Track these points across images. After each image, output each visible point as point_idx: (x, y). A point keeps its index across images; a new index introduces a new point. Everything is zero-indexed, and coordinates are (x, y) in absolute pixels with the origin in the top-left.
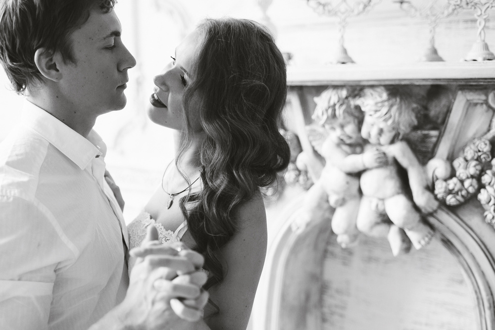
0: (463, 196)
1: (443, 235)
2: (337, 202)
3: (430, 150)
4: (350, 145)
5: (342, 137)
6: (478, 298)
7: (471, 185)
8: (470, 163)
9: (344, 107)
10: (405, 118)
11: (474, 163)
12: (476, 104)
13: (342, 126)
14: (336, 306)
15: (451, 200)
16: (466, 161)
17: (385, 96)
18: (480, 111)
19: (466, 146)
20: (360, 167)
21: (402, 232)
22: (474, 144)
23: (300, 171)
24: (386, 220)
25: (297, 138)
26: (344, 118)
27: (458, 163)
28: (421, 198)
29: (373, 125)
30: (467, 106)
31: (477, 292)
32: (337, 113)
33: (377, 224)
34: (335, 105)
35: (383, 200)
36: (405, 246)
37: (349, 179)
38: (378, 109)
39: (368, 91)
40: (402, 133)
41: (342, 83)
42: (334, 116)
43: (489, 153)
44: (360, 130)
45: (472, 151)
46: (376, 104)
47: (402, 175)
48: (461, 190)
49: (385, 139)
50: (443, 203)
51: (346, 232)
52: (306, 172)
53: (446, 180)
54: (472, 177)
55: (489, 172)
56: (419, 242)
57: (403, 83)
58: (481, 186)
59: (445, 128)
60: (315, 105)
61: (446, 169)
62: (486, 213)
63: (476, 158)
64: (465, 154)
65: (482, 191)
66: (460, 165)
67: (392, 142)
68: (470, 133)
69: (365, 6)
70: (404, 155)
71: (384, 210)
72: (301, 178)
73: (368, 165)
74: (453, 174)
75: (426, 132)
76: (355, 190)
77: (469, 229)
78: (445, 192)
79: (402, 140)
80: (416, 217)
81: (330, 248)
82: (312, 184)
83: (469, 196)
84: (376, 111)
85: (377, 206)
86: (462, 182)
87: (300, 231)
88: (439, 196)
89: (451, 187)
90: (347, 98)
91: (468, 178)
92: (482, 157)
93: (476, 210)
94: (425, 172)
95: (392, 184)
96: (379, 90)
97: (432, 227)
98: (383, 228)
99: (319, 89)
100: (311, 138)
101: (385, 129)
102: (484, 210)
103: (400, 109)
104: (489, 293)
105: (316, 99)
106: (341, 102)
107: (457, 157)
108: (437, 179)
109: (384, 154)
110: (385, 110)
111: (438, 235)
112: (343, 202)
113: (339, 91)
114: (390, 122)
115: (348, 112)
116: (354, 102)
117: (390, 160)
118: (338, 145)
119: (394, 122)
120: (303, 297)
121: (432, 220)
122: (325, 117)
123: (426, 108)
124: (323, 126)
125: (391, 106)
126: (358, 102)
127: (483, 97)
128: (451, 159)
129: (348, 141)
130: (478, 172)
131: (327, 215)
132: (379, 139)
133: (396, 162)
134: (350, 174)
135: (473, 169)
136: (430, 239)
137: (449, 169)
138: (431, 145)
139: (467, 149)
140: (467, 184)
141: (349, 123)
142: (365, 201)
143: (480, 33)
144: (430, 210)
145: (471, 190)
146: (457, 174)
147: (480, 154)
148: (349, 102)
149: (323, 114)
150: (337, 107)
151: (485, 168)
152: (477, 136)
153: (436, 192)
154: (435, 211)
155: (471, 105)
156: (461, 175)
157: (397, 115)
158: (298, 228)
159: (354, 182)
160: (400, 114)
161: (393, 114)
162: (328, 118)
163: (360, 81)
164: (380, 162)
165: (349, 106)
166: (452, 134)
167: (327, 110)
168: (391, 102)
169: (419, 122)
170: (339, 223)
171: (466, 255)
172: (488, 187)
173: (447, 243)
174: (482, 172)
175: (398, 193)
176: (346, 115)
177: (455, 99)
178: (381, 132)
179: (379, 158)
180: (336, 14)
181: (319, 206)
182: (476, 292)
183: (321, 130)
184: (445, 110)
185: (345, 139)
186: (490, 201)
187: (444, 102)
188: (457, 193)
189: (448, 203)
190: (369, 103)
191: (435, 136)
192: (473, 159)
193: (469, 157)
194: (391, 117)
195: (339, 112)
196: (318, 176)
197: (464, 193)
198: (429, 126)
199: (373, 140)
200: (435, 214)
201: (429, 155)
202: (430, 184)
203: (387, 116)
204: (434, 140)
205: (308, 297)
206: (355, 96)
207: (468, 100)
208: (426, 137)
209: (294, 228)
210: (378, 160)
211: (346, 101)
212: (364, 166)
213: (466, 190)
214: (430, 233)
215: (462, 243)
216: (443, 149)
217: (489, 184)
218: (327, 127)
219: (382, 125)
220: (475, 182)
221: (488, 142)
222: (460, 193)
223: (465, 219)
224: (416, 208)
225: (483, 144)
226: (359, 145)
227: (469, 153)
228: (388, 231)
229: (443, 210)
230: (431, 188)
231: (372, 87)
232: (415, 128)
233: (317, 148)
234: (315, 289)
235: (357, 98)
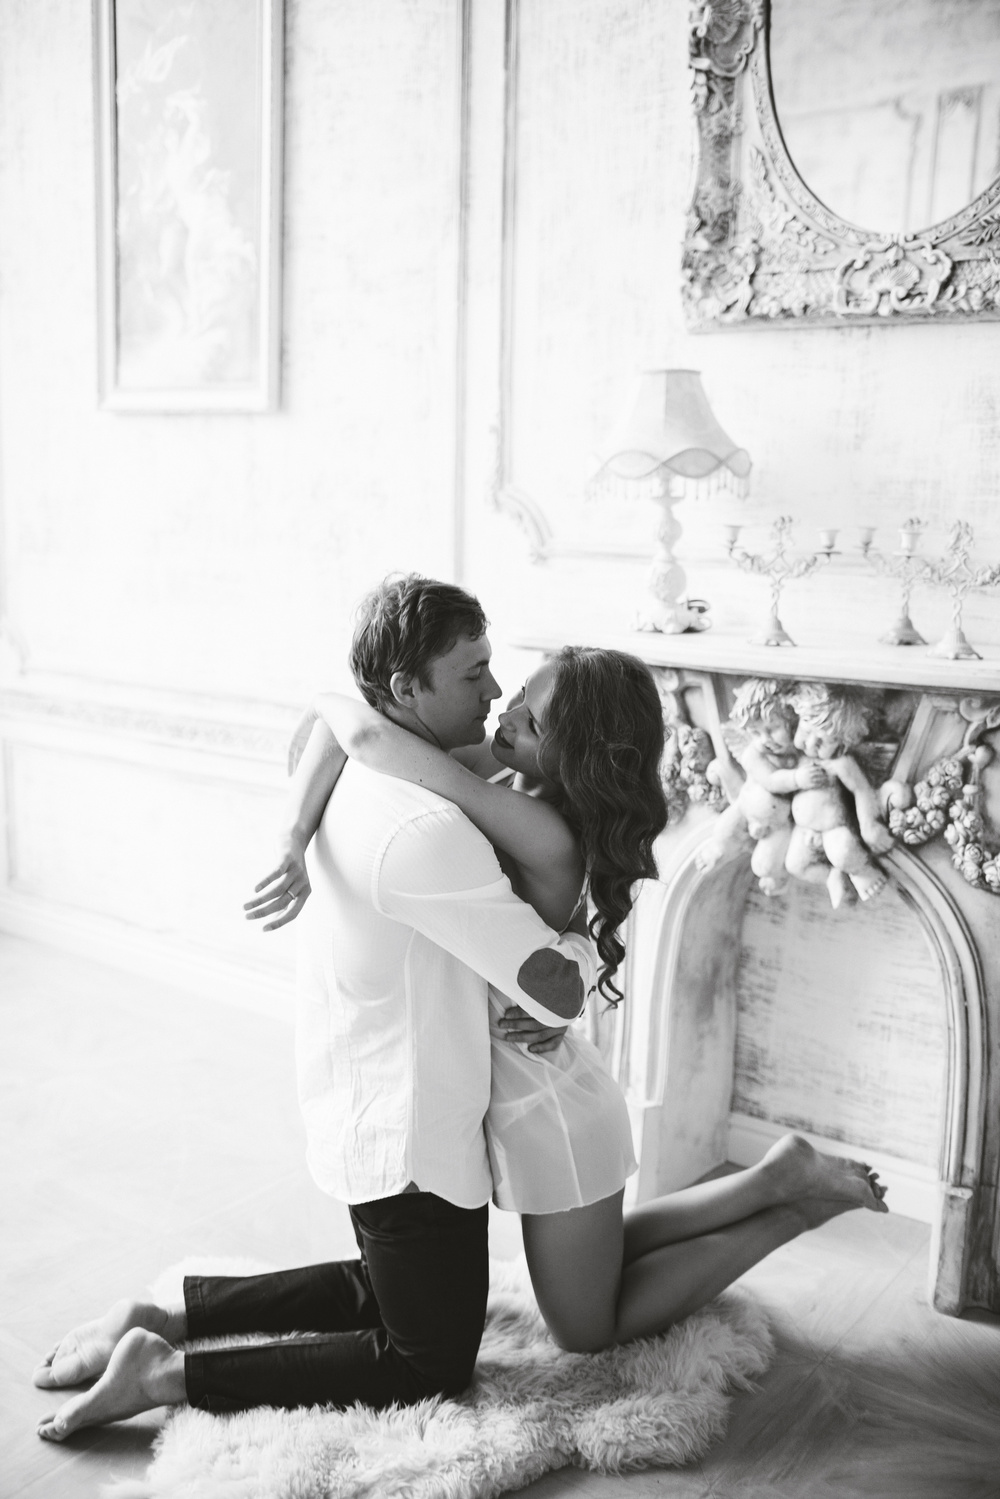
0: (925, 833)
1: (899, 883)
2: (759, 831)
3: (885, 768)
4: (779, 756)
5: (768, 745)
6: (942, 970)
7: (935, 819)
8: (934, 789)
9: (772, 706)
10: (853, 727)
11: (939, 790)
12: (945, 713)
13: (769, 732)
14: (761, 987)
15: (910, 837)
16: (931, 786)
17: (825, 696)
18: (950, 721)
19: (932, 765)
20: (791, 787)
21: (846, 877)
22: (941, 764)
23: (711, 786)
24: (822, 859)
25: (709, 737)
26: (772, 721)
27: (921, 788)
28: (870, 832)
29: (809, 733)
30: (933, 714)
31: (942, 961)
32: (763, 713)
33: (812, 864)
34: (759, 703)
35: (820, 832)
36: (848, 895)
37: (776, 801)
38: (816, 714)
39: (805, 688)
40: (847, 746)
41: (770, 676)
42: (758, 717)
43: (960, 778)
44: (792, 737)
45: (937, 774)
46: (813, 707)
47: (848, 800)
48: (922, 824)
49: (824, 751)
50: (899, 840)
51: (770, 874)
52: (719, 787)
53: (904, 810)
54: (937, 808)
55: (958, 802)
56: (866, 891)
57: (848, 683)
58: (949, 820)
59: (906, 741)
60: (735, 699)
61: (904, 796)
62: (955, 856)
63: (942, 783)
64: (929, 778)
65: (950, 826)
66: (922, 791)
67: (834, 756)
68: (939, 748)
69: (808, 566)
70: (849, 774)
71: (822, 846)
72: (712, 795)
73: (801, 784)
74: (913, 803)
75: (880, 745)
76: (784, 817)
77: (934, 877)
78: (901, 826)
79: (847, 754)
80: (863, 857)
81: (754, 897)
82: (727, 805)
83: (934, 832)
84: (813, 716)
85: (812, 839)
86: (924, 813)
87: (706, 870)
88: (895, 831)
89: (909, 819)
90: (776, 694)
91: (931, 809)
92: (950, 782)
93: (944, 852)
94: (877, 798)
95: (832, 813)
96: (818, 687)
97: (885, 872)
98: (819, 870)
99: (741, 678)
100: (727, 741)
101: (825, 740)
102: (953, 853)
103: (844, 714)
104: (957, 963)
105: (736, 691)
106: (768, 700)
107: (921, 781)
108: (893, 808)
109: (824, 771)
110: (823, 716)
111: (894, 884)
112: (767, 832)
113: (767, 685)
114: (830, 731)
115: (777, 712)
116: (785, 700)
117: (831, 779)
118: (763, 755)
119: (835, 732)
120: (709, 968)
121: (885, 862)
122: (746, 718)
123: (882, 712)
124: (745, 728)
125: (833, 711)
126: (791, 700)
127: (953, 705)
128: (911, 781)
129: (777, 751)
130: (944, 802)
131: (746, 848)
132: (816, 752)
133: (839, 783)
134: (777, 795)
135: (937, 798)
136: (881, 888)
137: (908, 796)
138: (887, 763)
139: (932, 770)
140: (930, 816)
141: (778, 727)
142: (797, 832)
143: (955, 619)
144: (883, 850)
145: (935, 825)
146: (918, 803)
147: (947, 778)
148: (779, 699)
149: (743, 714)
150: (762, 706)
151: (956, 797)
152: (946, 754)
153: (891, 825)
154: (890, 851)
155: (939, 713)
156: (923, 805)
157: (840, 722)
158: (705, 866)
159: (783, 807)
160: (844, 721)
161: (834, 722)
162: (749, 719)
163: (793, 676)
164: (817, 782)
165: (778, 705)
166: (913, 750)
167: (748, 710)
168: (832, 705)
169: (871, 730)
170: (761, 861)
171: (928, 911)
172: (956, 823)
173: (904, 894)
174: (951, 801)
175: (841, 825)
176: (775, 716)
177: (919, 704)
178: (819, 743)
179: (816, 776)
180: (768, 572)
181: (735, 836)
182: (940, 961)
183: (742, 732)
184: (907, 717)
185: (772, 748)
186: (958, 841)
187: (905, 705)
188: (917, 828)
189: (906, 840)
190: (804, 704)
191: (892, 752)
192: (938, 784)
193: (933, 783)
194: (831, 724)
195: (765, 712)
196: (736, 795)
197: (926, 828)
198: (886, 736)
199: (809, 751)
200: (889, 855)
201: (885, 775)
202: (884, 815)
203: (827, 723)
204: (891, 755)
205: (716, 970)
206: (787, 693)
207: (934, 707)
208: (880, 751)
209: (699, 866)
210: (815, 780)
211: (775, 698)
212: (796, 785)
213: (929, 824)
214: (880, 879)
215: (924, 895)
216: (902, 769)
217: (959, 818)
218: (749, 730)
219: (821, 734)
220: (940, 814)
221: (957, 764)
222: (921, 829)
223: (930, 863)
224: (863, 845)
225: (951, 765)
226: (791, 757)
227: (934, 776)
228: (828, 876)
229: (900, 849)
230: (884, 820)
231: (810, 683)
232: (866, 739)
233: (734, 755)
234: (727, 958)
235: (790, 694)
